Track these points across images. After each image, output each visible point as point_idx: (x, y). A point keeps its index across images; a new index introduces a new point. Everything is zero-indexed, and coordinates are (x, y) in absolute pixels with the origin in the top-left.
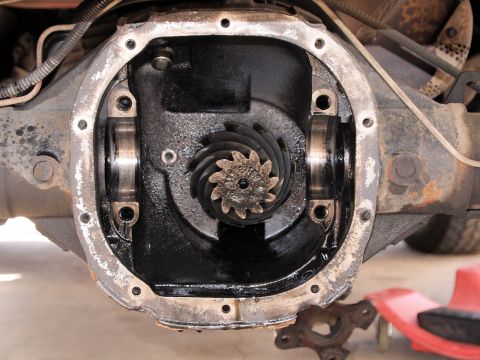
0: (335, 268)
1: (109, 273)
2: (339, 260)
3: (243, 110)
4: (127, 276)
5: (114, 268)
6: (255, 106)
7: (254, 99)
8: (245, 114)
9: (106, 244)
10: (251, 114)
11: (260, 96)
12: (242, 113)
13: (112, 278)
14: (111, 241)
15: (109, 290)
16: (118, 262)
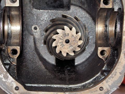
0: (111, 79)
1: (4, 80)
2: (113, 76)
3: (67, 9)
4: (12, 81)
5: (6, 77)
6: (72, 8)
7: (72, 4)
8: (68, 11)
9: (2, 66)
10: (71, 11)
11: (75, 3)
12: (67, 11)
13: (5, 82)
14: (5, 64)
15: (4, 88)
16: (8, 74)
